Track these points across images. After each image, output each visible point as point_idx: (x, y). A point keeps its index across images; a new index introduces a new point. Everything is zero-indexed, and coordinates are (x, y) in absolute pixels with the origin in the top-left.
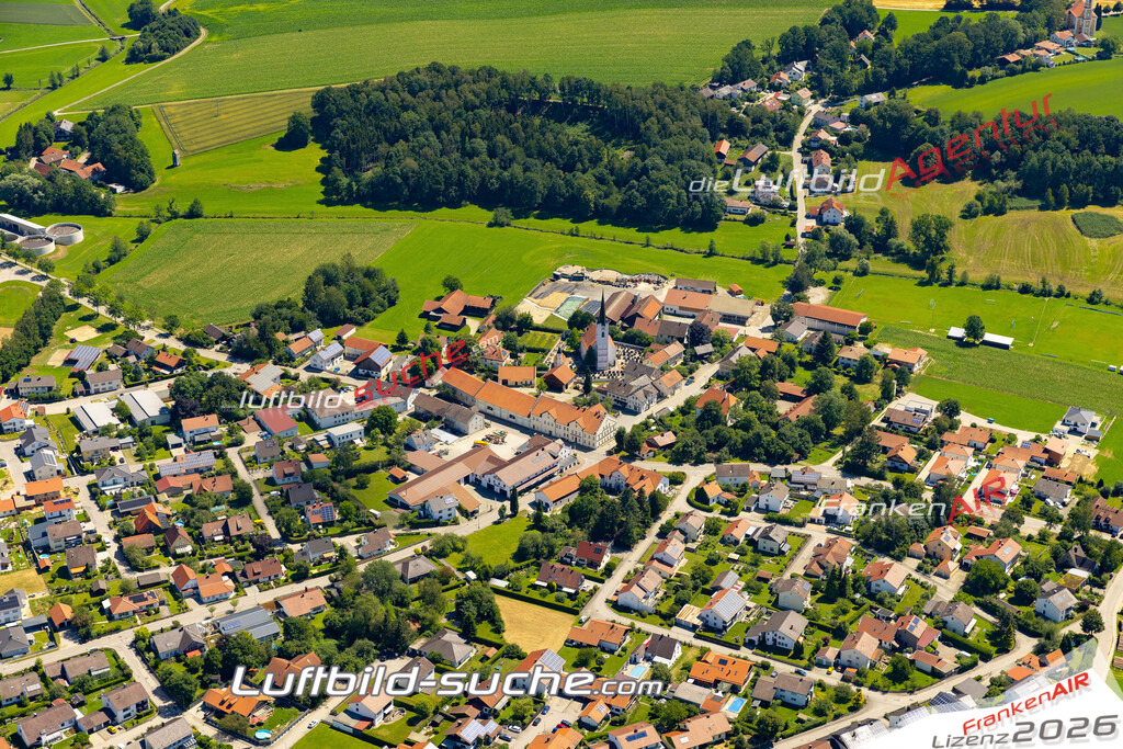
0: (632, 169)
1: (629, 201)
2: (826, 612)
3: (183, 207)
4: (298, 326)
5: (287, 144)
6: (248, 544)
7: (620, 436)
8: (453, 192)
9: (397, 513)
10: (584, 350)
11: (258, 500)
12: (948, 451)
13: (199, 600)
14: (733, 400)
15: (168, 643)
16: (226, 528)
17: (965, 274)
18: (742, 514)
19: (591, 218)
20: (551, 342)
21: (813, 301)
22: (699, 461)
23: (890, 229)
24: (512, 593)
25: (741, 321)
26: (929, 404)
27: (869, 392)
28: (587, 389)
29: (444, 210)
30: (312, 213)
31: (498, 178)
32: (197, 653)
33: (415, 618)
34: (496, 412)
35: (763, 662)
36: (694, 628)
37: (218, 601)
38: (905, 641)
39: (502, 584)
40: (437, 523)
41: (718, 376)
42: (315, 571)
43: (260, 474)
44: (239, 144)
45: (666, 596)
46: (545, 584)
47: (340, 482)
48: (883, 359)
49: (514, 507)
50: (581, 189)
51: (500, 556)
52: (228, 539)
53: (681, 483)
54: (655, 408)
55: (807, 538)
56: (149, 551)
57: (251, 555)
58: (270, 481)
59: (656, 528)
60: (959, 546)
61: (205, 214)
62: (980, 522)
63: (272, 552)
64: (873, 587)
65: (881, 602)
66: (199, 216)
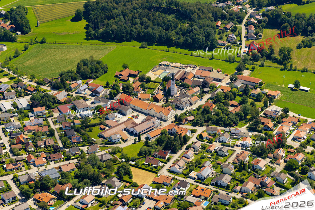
0: (188, 30)
1: (186, 41)
2: (238, 175)
3: (39, 40)
4: (74, 79)
5: (74, 20)
6: (52, 148)
7: (176, 117)
8: (128, 36)
9: (100, 140)
10: (167, 89)
11: (56, 134)
12: (284, 124)
13: (35, 166)
14: (214, 106)
15: (23, 179)
16: (45, 143)
17: (296, 67)
18: (214, 143)
19: (173, 46)
20: (156, 86)
21: (244, 75)
22: (201, 125)
23: (272, 51)
24: (136, 166)
25: (220, 81)
26: (279, 109)
27: (260, 105)
28: (167, 101)
29: (125, 43)
30: (82, 42)
31: (143, 32)
32: (33, 182)
33: (104, 173)
34: (136, 108)
35: (216, 190)
36: (194, 179)
37: (41, 166)
38: (263, 185)
39: (133, 163)
40: (114, 143)
41: (211, 98)
42: (73, 158)
43: (58, 126)
44: (59, 19)
45: (186, 168)
46: (147, 164)
47: (83, 129)
48: (266, 94)
49: (139, 139)
50: (170, 36)
51: (134, 154)
52: (46, 146)
53: (195, 132)
54: (189, 108)
55: (235, 151)
56: (20, 150)
57: (53, 152)
58: (61, 129)
59: (185, 147)
60: (284, 155)
61: (47, 42)
62: (292, 147)
63: (59, 151)
64: (255, 167)
65: (257, 172)
66: (45, 43)
